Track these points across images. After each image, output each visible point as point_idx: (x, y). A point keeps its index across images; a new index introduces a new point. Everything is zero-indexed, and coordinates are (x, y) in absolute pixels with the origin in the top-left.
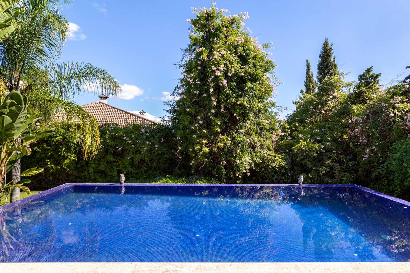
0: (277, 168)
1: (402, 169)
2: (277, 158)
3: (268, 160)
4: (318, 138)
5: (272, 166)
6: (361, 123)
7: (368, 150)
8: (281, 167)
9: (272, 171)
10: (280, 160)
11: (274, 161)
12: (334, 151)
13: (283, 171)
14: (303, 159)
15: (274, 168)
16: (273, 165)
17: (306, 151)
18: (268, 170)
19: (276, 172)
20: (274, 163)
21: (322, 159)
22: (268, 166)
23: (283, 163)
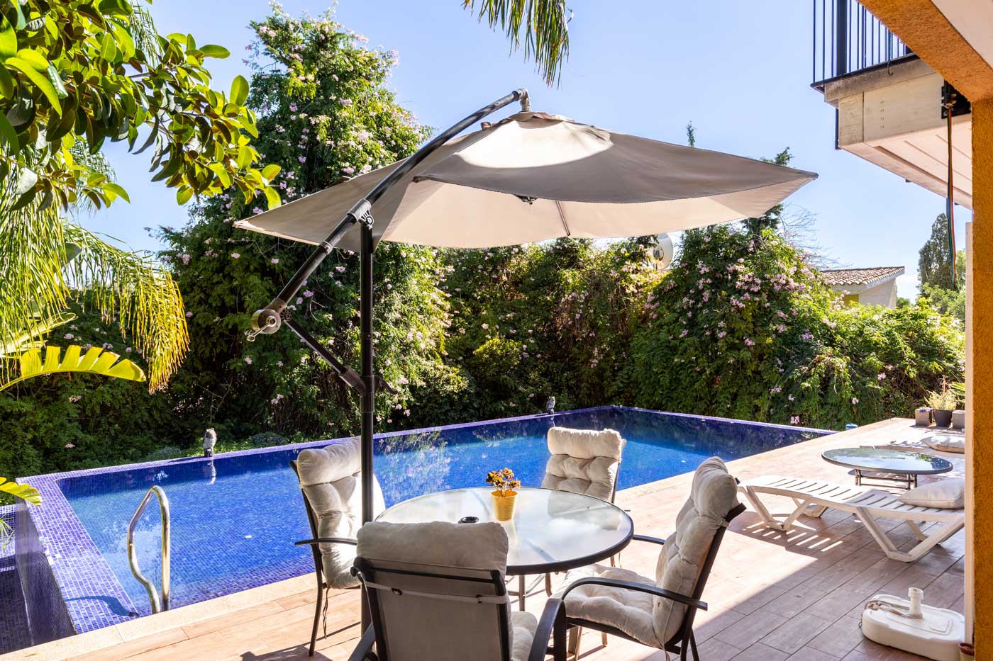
0: (455, 393)
1: (651, 377)
2: (451, 375)
3: (436, 379)
4: (511, 331)
5: (445, 392)
6: (583, 303)
7: (596, 351)
8: (463, 393)
9: (446, 403)
10: (459, 378)
11: (448, 381)
12: (539, 356)
13: (466, 399)
14: (498, 373)
15: (449, 396)
16: (449, 388)
17: (502, 357)
18: (436, 401)
19: (452, 403)
20: (449, 383)
21: (525, 371)
22: (436, 392)
23: (464, 384)
